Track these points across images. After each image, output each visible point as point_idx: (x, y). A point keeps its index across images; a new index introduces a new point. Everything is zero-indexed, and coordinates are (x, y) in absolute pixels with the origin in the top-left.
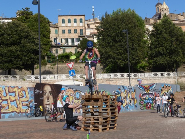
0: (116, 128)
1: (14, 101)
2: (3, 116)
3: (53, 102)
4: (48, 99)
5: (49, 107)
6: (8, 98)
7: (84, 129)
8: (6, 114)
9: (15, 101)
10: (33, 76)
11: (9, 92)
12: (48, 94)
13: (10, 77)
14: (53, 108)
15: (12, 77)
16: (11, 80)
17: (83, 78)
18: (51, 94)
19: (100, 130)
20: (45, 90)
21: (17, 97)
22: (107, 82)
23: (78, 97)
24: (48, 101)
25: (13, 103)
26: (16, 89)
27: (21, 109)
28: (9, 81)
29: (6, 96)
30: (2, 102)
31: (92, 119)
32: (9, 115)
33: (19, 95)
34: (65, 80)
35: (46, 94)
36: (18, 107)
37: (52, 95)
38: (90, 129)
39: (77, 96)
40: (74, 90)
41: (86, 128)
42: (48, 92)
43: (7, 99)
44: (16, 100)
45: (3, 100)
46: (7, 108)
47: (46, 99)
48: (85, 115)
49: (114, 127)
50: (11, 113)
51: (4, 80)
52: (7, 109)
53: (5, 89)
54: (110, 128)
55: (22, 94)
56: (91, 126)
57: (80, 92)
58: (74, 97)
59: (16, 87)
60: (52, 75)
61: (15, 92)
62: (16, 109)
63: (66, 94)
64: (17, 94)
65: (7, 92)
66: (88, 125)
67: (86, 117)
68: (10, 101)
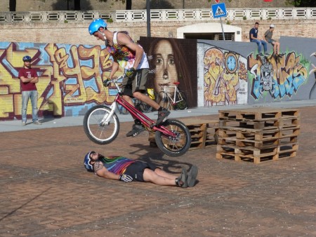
0: (294, 153)
1: (90, 78)
2: (68, 110)
3: (175, 78)
4: (166, 73)
5: (169, 91)
6: (77, 71)
7: (222, 155)
8: (75, 107)
9: (94, 79)
10: (129, 14)
11: (80, 58)
12: (165, 62)
13: (79, 15)
14: (177, 93)
15: (83, 14)
16: (80, 22)
17: (241, 19)
18: (171, 61)
19: (257, 161)
20: (158, 52)
21: (98, 70)
22: (297, 27)
23: (233, 68)
24: (166, 76)
25: (88, 82)
26: (94, 52)
27: (107, 95)
28: (76, 24)
29: (75, 67)
30: (64, 81)
31: (239, 135)
32: (80, 110)
33: (101, 66)
34: (202, 22)
35: (162, 62)
36: (99, 92)
37: (175, 63)
38: (236, 157)
39: (229, 65)
40: (224, 51)
41: (227, 154)
42: (165, 57)
43: (76, 75)
44: (94, 75)
45: (68, 77)
46: (77, 93)
47: (162, 73)
48: (224, 124)
49: (292, 152)
50: (86, 105)
51: (66, 22)
52: (76, 96)
53: (71, 51)
54: (281, 155)
55: (109, 62)
56: (237, 150)
57: (237, 56)
58: (224, 67)
59: (96, 46)
60: (171, 10)
61: (92, 57)
62: (95, 96)
63: (205, 62)
64: (97, 63)
65: (76, 57)
66: (231, 146)
67: (226, 129)
68: (83, 79)
